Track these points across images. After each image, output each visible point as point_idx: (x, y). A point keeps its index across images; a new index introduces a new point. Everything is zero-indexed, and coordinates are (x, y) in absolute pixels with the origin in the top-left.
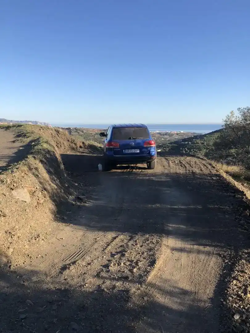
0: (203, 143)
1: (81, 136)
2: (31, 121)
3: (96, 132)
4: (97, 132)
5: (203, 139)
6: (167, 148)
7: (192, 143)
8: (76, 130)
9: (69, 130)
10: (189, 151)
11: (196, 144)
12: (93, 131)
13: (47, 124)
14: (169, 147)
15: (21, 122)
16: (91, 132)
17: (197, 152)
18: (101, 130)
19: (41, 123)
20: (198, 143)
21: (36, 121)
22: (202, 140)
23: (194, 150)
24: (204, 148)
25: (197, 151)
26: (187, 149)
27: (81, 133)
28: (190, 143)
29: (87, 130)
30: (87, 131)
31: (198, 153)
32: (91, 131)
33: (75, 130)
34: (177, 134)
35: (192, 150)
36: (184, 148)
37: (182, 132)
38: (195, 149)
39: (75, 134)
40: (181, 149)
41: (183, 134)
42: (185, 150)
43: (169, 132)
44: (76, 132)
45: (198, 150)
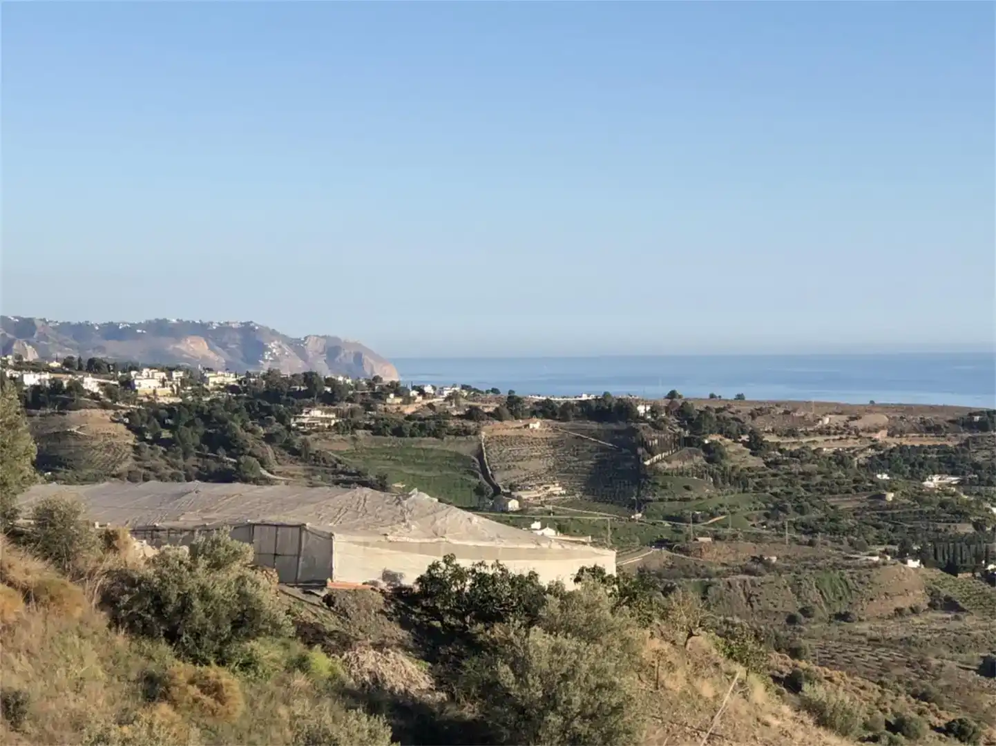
1: (738, 480)
2: (201, 330)
3: (881, 436)
4: (893, 442)
9: (622, 426)
12: (842, 431)
13: (358, 357)
15: (112, 332)
16: (828, 447)
18: (933, 418)
19: (298, 346)
21: (247, 330)
27: (737, 454)
29: (790, 417)
30: (792, 433)
32: (823, 432)
33: (674, 427)
39: (676, 464)
44: (688, 442)
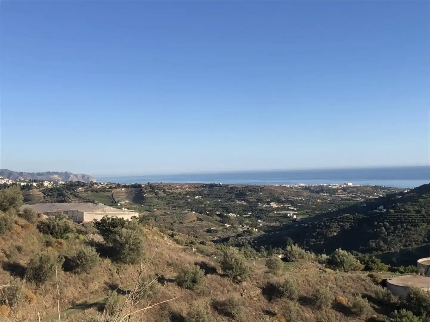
0: (418, 212)
1: (162, 198)
3: (187, 189)
4: (190, 190)
5: (418, 202)
6: (346, 222)
7: (395, 212)
8: (152, 188)
9: (139, 189)
10: (392, 228)
11: (405, 214)
12: (180, 189)
13: (88, 178)
14: (351, 221)
16: (178, 191)
17: (409, 230)
18: (196, 185)
19: (76, 176)
20: (409, 211)
21: (66, 173)
22: (416, 205)
23: (402, 227)
24: (424, 222)
25: (409, 227)
26: (388, 224)
27: (161, 193)
28: (392, 211)
29: (171, 186)
30: (171, 189)
31: (412, 232)
32: (177, 189)
33: (149, 189)
34: (344, 189)
35: (399, 226)
36: (383, 222)
37: (350, 184)
38: (405, 224)
39: (150, 196)
40: (376, 223)
41: (355, 190)
42: (385, 226)
43: (325, 185)
44: (152, 191)
45: (412, 225)
